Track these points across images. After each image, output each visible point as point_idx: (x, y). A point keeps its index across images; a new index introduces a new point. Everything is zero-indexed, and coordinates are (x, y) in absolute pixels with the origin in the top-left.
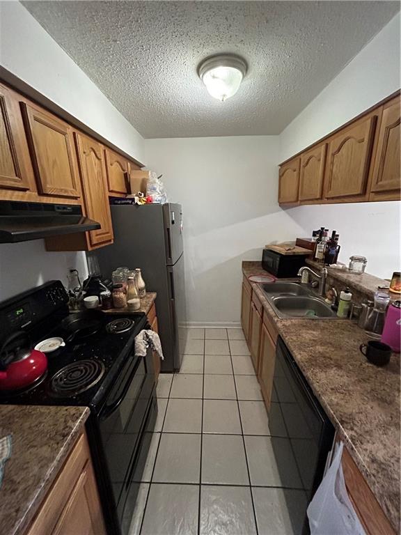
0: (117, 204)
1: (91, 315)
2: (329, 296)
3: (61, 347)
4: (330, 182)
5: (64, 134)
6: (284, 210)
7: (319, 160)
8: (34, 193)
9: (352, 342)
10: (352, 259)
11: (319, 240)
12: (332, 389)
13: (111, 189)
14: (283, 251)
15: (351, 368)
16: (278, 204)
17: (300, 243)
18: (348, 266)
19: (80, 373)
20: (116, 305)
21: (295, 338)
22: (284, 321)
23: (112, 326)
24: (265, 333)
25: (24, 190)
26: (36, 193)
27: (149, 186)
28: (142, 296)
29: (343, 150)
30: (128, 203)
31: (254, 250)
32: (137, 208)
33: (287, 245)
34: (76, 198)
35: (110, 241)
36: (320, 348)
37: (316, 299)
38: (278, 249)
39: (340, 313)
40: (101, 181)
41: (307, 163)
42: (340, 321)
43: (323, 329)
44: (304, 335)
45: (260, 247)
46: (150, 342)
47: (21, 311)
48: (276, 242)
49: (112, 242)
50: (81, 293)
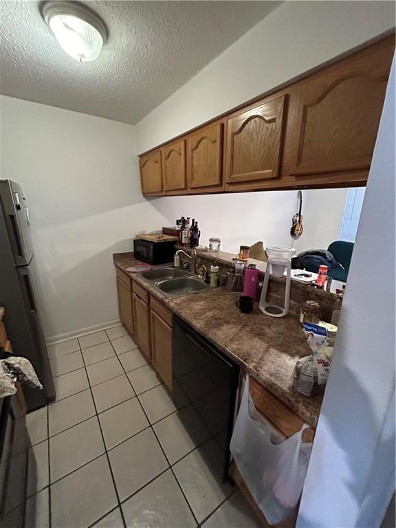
2: (201, 273)
4: (193, 174)
6: (147, 200)
7: (180, 154)
9: (228, 303)
10: (211, 240)
11: (183, 228)
12: (230, 340)
14: (155, 239)
15: (235, 320)
16: (142, 194)
17: (166, 231)
18: (208, 247)
21: (188, 312)
22: (174, 301)
24: (154, 317)
29: (201, 147)
31: (124, 241)
33: (156, 234)
36: (210, 314)
37: (191, 277)
38: (149, 238)
39: (213, 284)
41: (169, 156)
42: (214, 290)
43: (206, 298)
44: (194, 307)
45: (130, 237)
48: (144, 232)
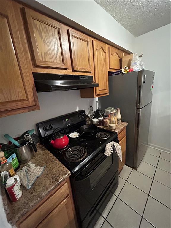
0: (113, 75)
1: (93, 126)
3: (77, 137)
5: (87, 42)
8: (70, 71)
13: (110, 68)
19: (77, 152)
20: (104, 125)
23: (99, 135)
25: (66, 69)
26: (71, 71)
27: (132, 62)
28: (119, 123)
30: (118, 74)
32: (123, 75)
34: (90, 72)
35: (107, 93)
40: (104, 63)
46: (114, 150)
47: (68, 119)
49: (108, 94)
50: (92, 117)
